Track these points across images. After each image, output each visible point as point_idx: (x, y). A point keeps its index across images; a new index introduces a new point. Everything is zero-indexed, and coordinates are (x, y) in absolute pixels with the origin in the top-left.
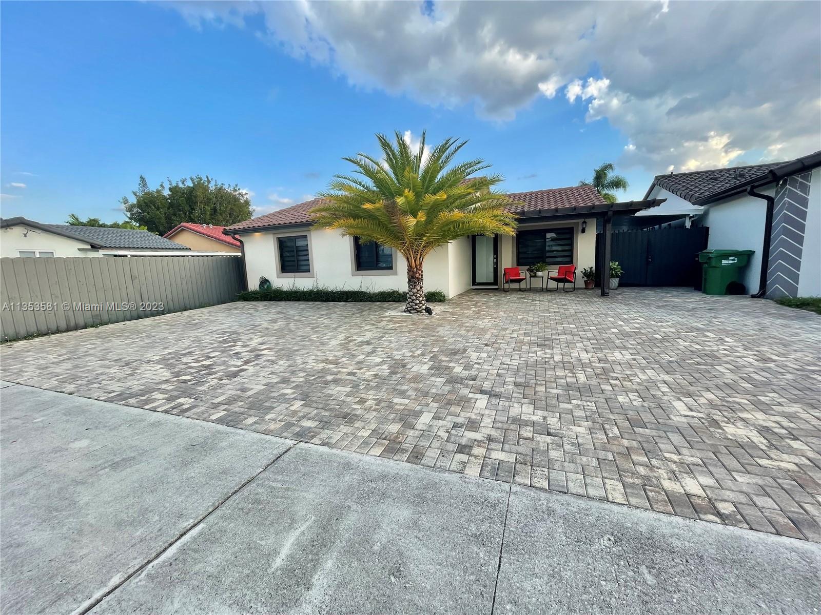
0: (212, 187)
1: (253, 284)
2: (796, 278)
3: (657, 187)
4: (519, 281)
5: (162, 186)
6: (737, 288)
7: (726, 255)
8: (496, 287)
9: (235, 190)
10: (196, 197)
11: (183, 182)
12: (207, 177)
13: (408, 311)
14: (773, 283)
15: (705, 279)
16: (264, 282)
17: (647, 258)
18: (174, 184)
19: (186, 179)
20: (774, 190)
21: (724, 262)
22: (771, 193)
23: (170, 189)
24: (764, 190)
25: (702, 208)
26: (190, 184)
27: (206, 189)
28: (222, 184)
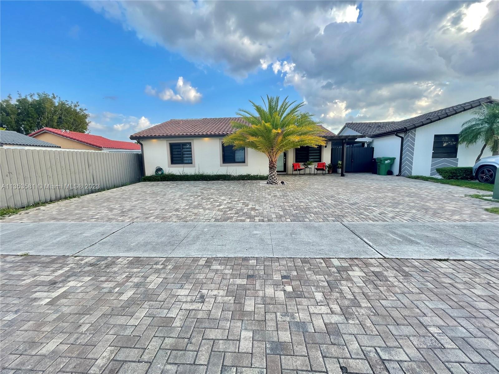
0: (56, 102)
1: (149, 171)
2: (411, 168)
3: (346, 127)
4: (300, 170)
5: (9, 97)
6: (390, 173)
7: (387, 159)
8: (285, 173)
9: (75, 106)
10: (44, 108)
11: (31, 96)
12: (53, 94)
13: (270, 183)
14: (404, 170)
15: (379, 169)
16: (159, 169)
17: (352, 160)
18: (23, 97)
19: (34, 94)
20: (404, 134)
21: (386, 162)
22: (402, 135)
23: (18, 101)
24: (399, 134)
25: (371, 139)
26: (36, 98)
27: (52, 103)
28: (66, 101)
